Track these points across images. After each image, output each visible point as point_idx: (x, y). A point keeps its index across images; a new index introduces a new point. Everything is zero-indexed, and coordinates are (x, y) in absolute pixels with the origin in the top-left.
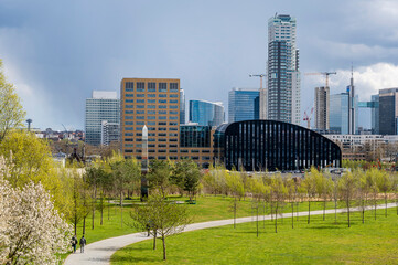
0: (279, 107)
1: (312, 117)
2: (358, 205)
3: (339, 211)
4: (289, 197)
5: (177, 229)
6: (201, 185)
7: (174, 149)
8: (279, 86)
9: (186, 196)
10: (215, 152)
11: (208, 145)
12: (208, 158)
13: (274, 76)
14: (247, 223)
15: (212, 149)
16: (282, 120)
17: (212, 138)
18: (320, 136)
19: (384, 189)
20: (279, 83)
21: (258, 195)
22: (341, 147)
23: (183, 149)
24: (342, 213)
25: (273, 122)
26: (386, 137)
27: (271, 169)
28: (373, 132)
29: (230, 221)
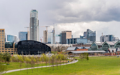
0: (33, 36)
1: (43, 39)
2: (56, 64)
3: (50, 66)
4: (36, 62)
5: (4, 72)
6: (11, 60)
7: (3, 49)
8: (33, 30)
9: (7, 63)
10: (15, 50)
11: (13, 48)
12: (13, 52)
13: (32, 27)
14: (24, 70)
15: (14, 49)
16: (34, 40)
17: (14, 46)
18: (45, 44)
19: (63, 59)
20: (33, 29)
21: (28, 62)
22: (51, 47)
23: (5, 49)
24: (51, 67)
25: (31, 41)
26: (64, 45)
27: (31, 54)
28: (60, 43)
29: (19, 70)
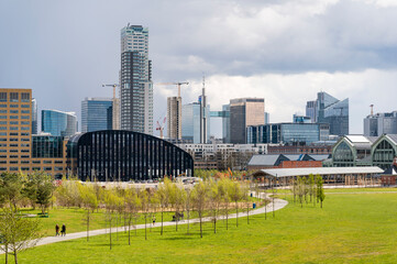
0: (132, 117)
1: (165, 126)
2: (210, 215)
3: (191, 221)
4: (142, 209)
5: (30, 243)
6: (54, 198)
7: (26, 159)
8: (132, 96)
9: (38, 209)
10: (68, 162)
11: (60, 155)
12: (61, 169)
13: (127, 86)
14: (100, 236)
15: (64, 159)
16: (135, 130)
17: (65, 148)
18: (172, 145)
19: (235, 199)
20: (132, 93)
21: (111, 207)
22: (193, 155)
23: (35, 159)
24: (195, 224)
25: (126, 132)
26: (237, 147)
27: (125, 179)
28: (224, 141)
29: (84, 234)
